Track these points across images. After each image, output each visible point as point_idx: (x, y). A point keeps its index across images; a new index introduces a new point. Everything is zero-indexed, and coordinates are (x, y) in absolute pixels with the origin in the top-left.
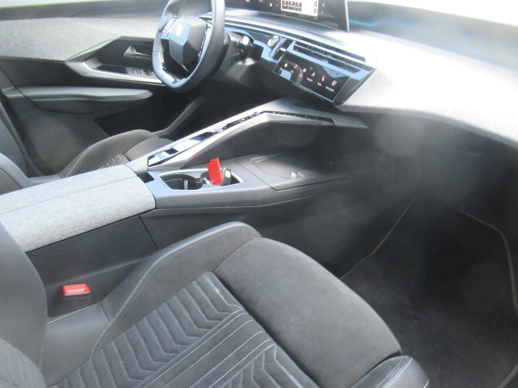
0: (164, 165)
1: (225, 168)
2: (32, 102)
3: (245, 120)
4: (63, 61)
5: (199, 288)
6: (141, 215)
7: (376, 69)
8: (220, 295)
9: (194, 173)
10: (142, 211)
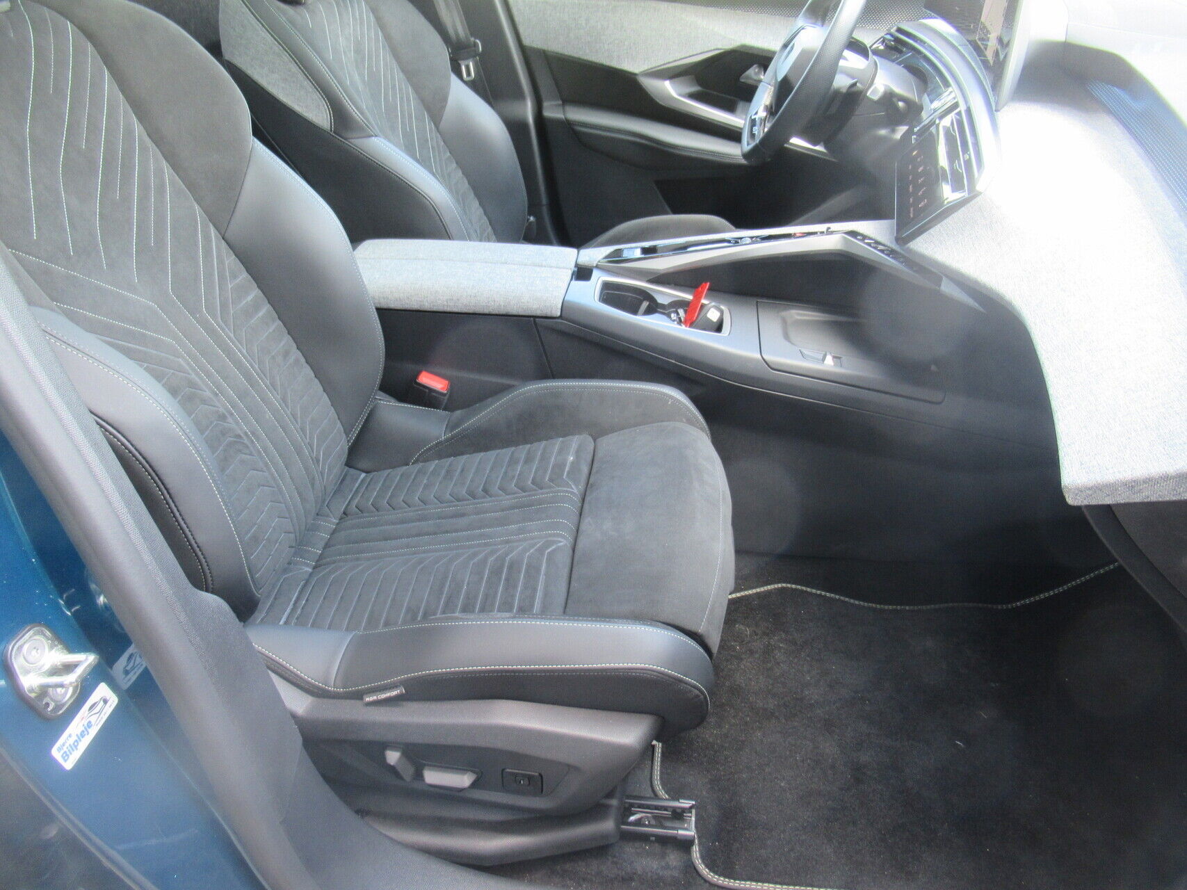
0: (625, 267)
1: (713, 304)
2: (573, 130)
3: (800, 237)
4: (635, 74)
5: (557, 447)
6: (537, 319)
7: (981, 193)
8: (568, 465)
9: (665, 294)
10: (539, 313)
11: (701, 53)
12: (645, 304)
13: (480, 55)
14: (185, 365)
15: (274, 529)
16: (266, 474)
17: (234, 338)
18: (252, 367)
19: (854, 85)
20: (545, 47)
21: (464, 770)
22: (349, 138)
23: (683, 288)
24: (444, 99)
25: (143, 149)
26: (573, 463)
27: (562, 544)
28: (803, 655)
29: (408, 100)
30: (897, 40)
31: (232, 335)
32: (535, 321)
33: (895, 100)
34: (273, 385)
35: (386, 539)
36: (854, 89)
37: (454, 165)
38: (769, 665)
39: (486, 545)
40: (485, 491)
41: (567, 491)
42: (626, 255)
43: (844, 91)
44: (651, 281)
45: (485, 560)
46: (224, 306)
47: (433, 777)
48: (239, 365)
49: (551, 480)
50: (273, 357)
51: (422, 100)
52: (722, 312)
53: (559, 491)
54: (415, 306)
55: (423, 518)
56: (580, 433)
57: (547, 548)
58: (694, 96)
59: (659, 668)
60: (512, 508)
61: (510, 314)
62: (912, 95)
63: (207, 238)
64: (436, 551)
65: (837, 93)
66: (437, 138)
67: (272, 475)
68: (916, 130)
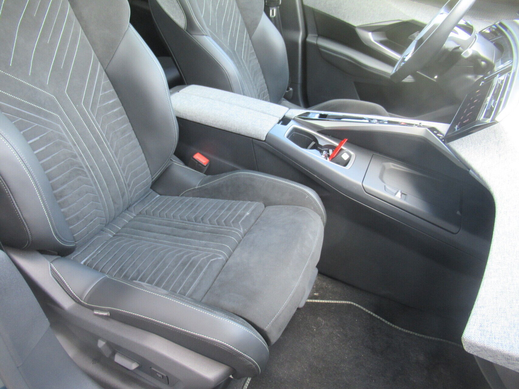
0: (307, 122)
1: (347, 150)
2: (319, 50)
4: (355, 27)
5: (245, 206)
6: (253, 140)
7: (498, 122)
8: (245, 216)
9: (324, 140)
10: (254, 137)
11: (390, 21)
12: (313, 143)
13: (280, 6)
14: (61, 128)
15: (91, 214)
16: (94, 187)
17: (95, 120)
18: (102, 135)
19: (458, 48)
20: (314, 7)
21: (134, 361)
22: (193, 34)
23: (335, 139)
24: (257, 24)
25: (70, 21)
26: (247, 216)
27: (221, 258)
28: (348, 343)
29: (238, 23)
30: (498, 29)
31: (94, 118)
32: (252, 140)
33: (479, 60)
34: (112, 146)
35: (149, 231)
36: (457, 50)
37: (255, 57)
38: (328, 344)
39: (187, 247)
40: (202, 219)
41: (237, 231)
42: (310, 116)
43: (450, 50)
44: (319, 132)
45: (183, 255)
46: (94, 104)
47: (118, 359)
48: (94, 132)
49: (233, 222)
50: (116, 133)
51: (246, 24)
52: (350, 156)
53: (233, 230)
54: (198, 120)
55: (168, 225)
56: (259, 201)
57: (212, 258)
58: (382, 43)
59: (230, 346)
60: (208, 232)
61: (241, 134)
62: (492, 60)
63: (94, 70)
64: (165, 244)
65: (446, 51)
66: (249, 42)
67: (97, 188)
68: (485, 78)
